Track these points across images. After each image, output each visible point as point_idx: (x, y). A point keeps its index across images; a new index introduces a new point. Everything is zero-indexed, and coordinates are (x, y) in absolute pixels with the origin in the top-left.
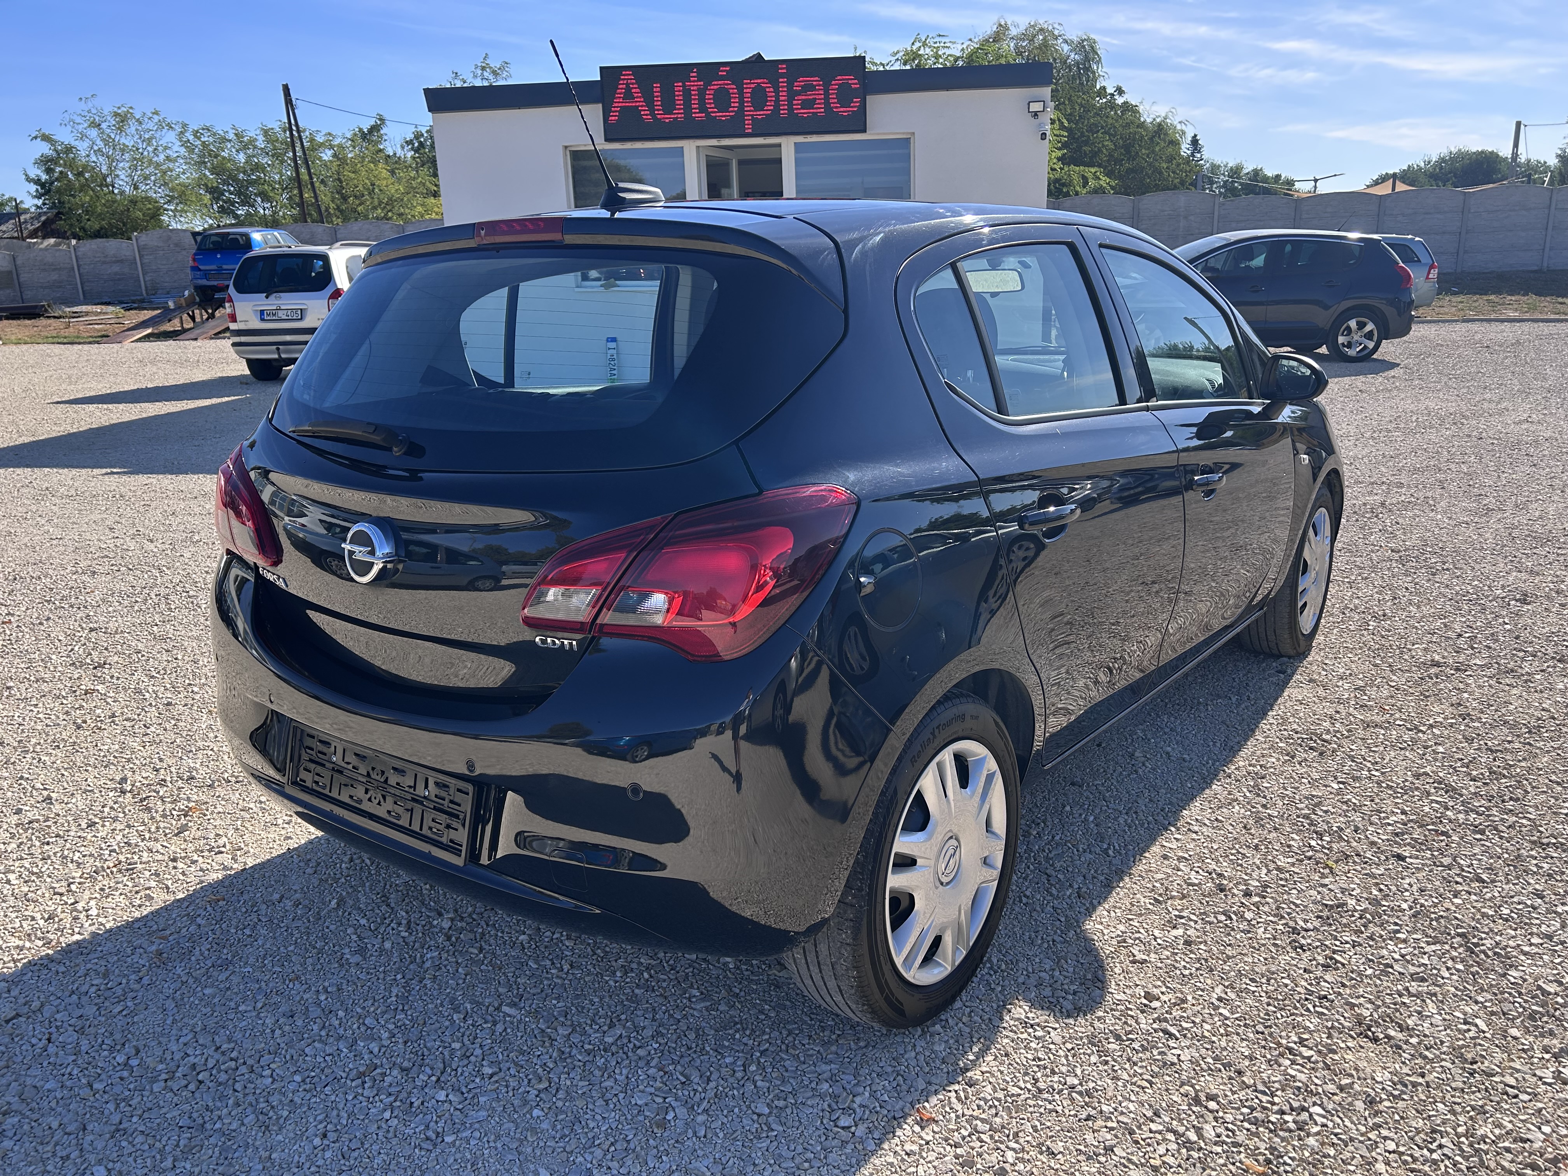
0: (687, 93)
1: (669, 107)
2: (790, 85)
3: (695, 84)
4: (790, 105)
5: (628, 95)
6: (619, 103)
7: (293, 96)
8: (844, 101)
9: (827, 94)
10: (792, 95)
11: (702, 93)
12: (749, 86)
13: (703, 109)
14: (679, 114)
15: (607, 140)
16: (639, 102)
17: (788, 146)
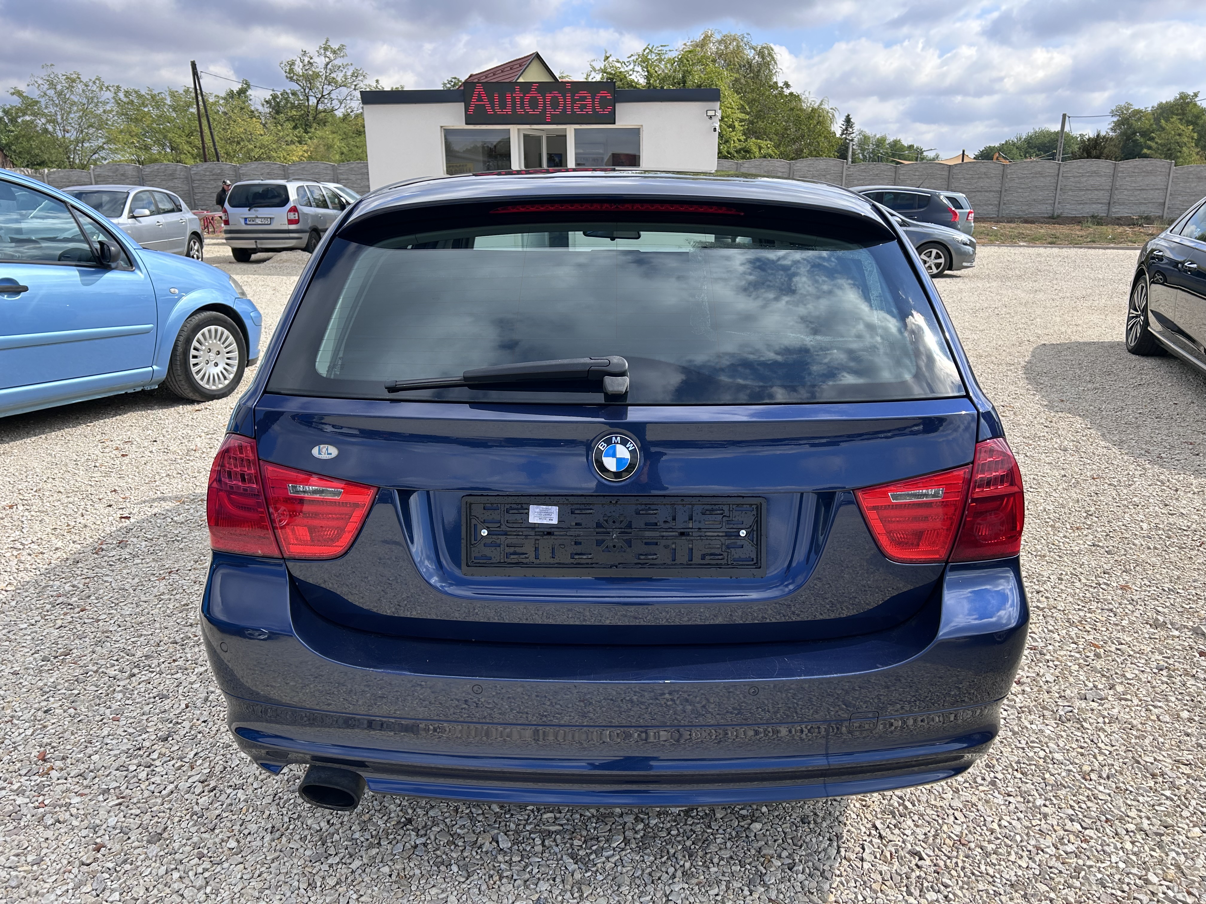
0: (514, 99)
1: (503, 106)
2: (573, 96)
3: (518, 95)
4: (572, 107)
5: (480, 99)
6: (474, 102)
7: (199, 69)
8: (604, 107)
9: (593, 101)
10: (574, 101)
11: (522, 99)
12: (549, 96)
13: (522, 107)
14: (509, 111)
15: (467, 124)
16: (486, 101)
17: (570, 130)
